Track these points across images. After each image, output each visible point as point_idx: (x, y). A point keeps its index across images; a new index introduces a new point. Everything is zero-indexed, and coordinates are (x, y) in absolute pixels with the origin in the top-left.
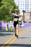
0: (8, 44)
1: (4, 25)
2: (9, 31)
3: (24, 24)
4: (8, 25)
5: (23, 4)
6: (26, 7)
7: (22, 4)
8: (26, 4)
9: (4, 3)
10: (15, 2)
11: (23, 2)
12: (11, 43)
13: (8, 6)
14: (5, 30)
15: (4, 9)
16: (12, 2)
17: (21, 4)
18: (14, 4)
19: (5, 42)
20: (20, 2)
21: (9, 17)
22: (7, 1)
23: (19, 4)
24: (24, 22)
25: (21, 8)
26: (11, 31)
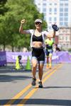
0: (21, 100)
1: (12, 56)
2: (23, 69)
3: (57, 55)
4: (20, 57)
5: (56, 10)
6: (61, 15)
7: (53, 10)
8: (61, 10)
9: (11, 7)
10: (36, 4)
11: (56, 4)
12: (28, 97)
13: (19, 14)
14: (14, 67)
15: (11, 20)
16: (30, 4)
17: (50, 10)
18: (34, 9)
19: (15, 95)
20: (48, 4)
21: (22, 38)
22: (18, 2)
23: (45, 10)
24: (57, 49)
25: (50, 19)
26: (27, 71)
